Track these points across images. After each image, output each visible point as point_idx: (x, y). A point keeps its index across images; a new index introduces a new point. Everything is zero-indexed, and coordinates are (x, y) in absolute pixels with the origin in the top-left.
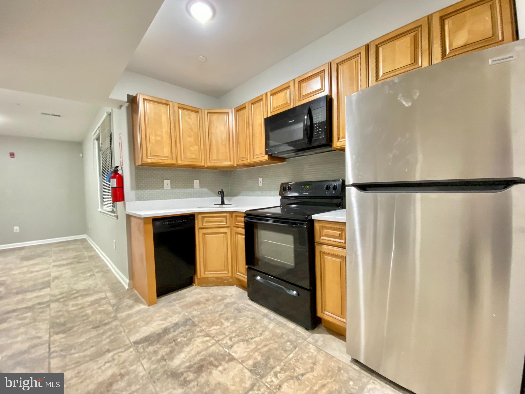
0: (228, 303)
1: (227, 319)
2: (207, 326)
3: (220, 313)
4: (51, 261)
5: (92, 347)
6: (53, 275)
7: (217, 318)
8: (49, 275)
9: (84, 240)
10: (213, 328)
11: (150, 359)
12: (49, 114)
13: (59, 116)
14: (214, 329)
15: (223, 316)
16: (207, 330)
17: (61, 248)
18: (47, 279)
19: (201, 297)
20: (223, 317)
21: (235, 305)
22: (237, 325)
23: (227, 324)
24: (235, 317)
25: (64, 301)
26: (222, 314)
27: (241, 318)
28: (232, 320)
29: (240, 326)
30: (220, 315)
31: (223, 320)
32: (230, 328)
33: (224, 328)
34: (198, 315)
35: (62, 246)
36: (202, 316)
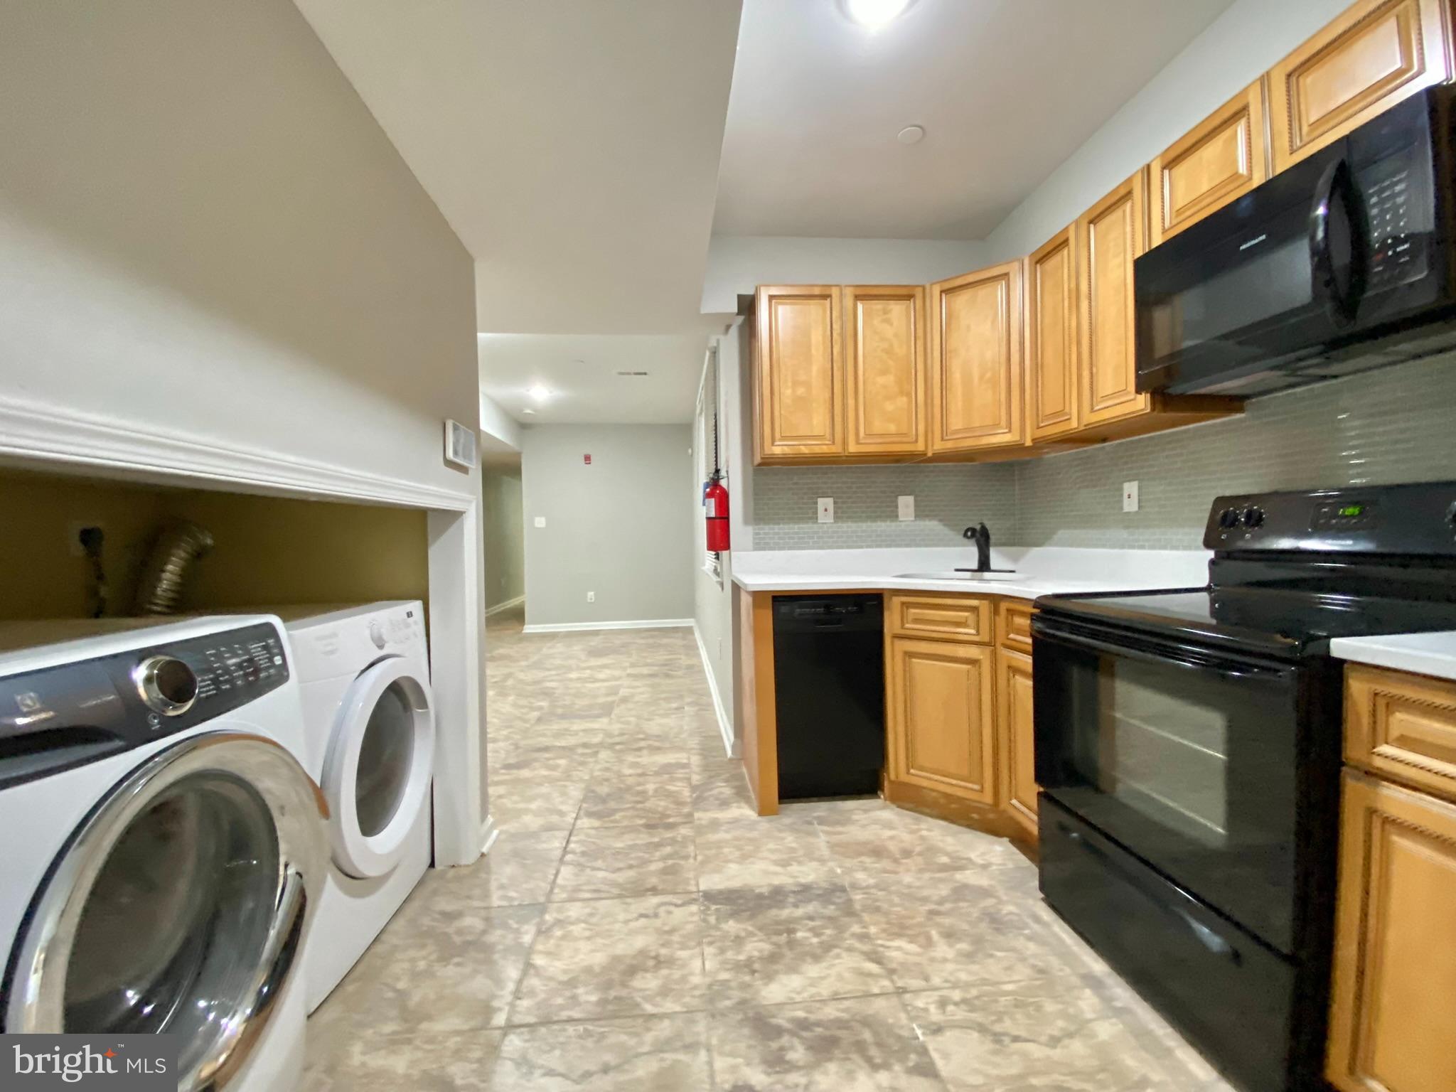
0: (965, 886)
1: (950, 935)
2: (884, 931)
3: (933, 907)
4: (627, 664)
5: (631, 867)
6: (623, 692)
7: (919, 919)
8: (616, 693)
9: (689, 630)
10: (896, 943)
11: (722, 951)
12: (629, 374)
13: (645, 374)
14: (899, 949)
15: (939, 919)
16: (880, 942)
17: (651, 641)
18: (610, 699)
19: (892, 838)
20: (938, 925)
21: (990, 902)
22: (975, 968)
23: (943, 949)
24: (978, 941)
25: (621, 751)
26: (938, 913)
27: (999, 954)
28: (964, 946)
29: (987, 976)
30: (932, 913)
31: (934, 934)
32: (950, 967)
33: (933, 960)
34: (868, 887)
35: (652, 637)
36: (880, 893)
